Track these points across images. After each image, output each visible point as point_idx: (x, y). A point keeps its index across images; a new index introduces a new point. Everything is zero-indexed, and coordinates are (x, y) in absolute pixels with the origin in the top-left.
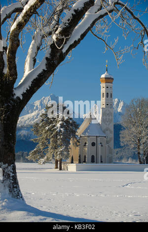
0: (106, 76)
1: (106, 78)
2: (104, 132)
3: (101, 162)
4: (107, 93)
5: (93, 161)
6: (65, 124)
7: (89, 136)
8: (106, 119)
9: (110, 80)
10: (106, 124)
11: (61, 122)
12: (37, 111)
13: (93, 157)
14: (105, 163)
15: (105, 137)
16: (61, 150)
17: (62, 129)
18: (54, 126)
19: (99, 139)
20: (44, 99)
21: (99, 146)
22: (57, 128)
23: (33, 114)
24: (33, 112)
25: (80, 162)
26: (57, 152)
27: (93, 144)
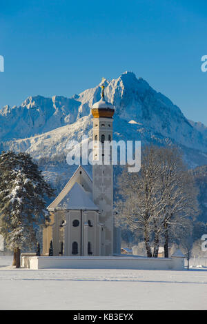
0: (100, 106)
1: (100, 110)
2: (96, 203)
3: (90, 253)
4: (103, 135)
5: (75, 252)
6: (24, 190)
7: (68, 210)
8: (101, 179)
9: (108, 112)
10: (101, 189)
11: (18, 187)
12: (85, 118)
13: (75, 245)
14: (97, 255)
15: (97, 211)
16: (17, 233)
17: (19, 199)
18: (7, 193)
19: (84, 214)
20: (105, 85)
21: (86, 226)
22: (11, 197)
23: (77, 125)
24: (75, 121)
25: (51, 254)
26: (10, 238)
27: (76, 223)
